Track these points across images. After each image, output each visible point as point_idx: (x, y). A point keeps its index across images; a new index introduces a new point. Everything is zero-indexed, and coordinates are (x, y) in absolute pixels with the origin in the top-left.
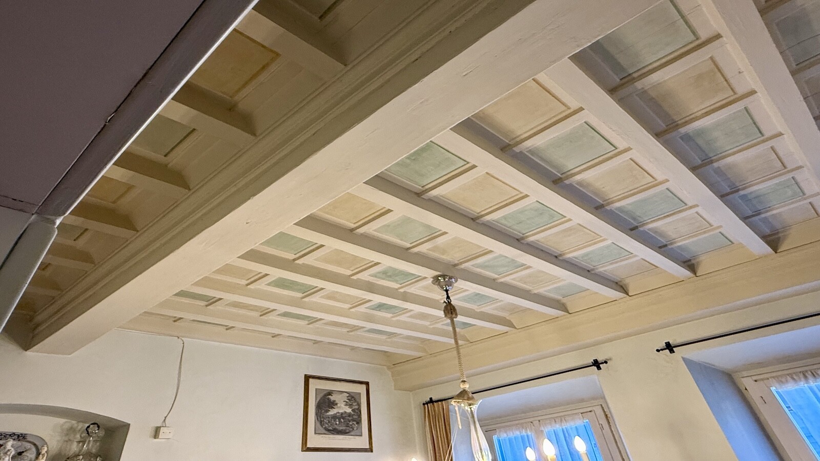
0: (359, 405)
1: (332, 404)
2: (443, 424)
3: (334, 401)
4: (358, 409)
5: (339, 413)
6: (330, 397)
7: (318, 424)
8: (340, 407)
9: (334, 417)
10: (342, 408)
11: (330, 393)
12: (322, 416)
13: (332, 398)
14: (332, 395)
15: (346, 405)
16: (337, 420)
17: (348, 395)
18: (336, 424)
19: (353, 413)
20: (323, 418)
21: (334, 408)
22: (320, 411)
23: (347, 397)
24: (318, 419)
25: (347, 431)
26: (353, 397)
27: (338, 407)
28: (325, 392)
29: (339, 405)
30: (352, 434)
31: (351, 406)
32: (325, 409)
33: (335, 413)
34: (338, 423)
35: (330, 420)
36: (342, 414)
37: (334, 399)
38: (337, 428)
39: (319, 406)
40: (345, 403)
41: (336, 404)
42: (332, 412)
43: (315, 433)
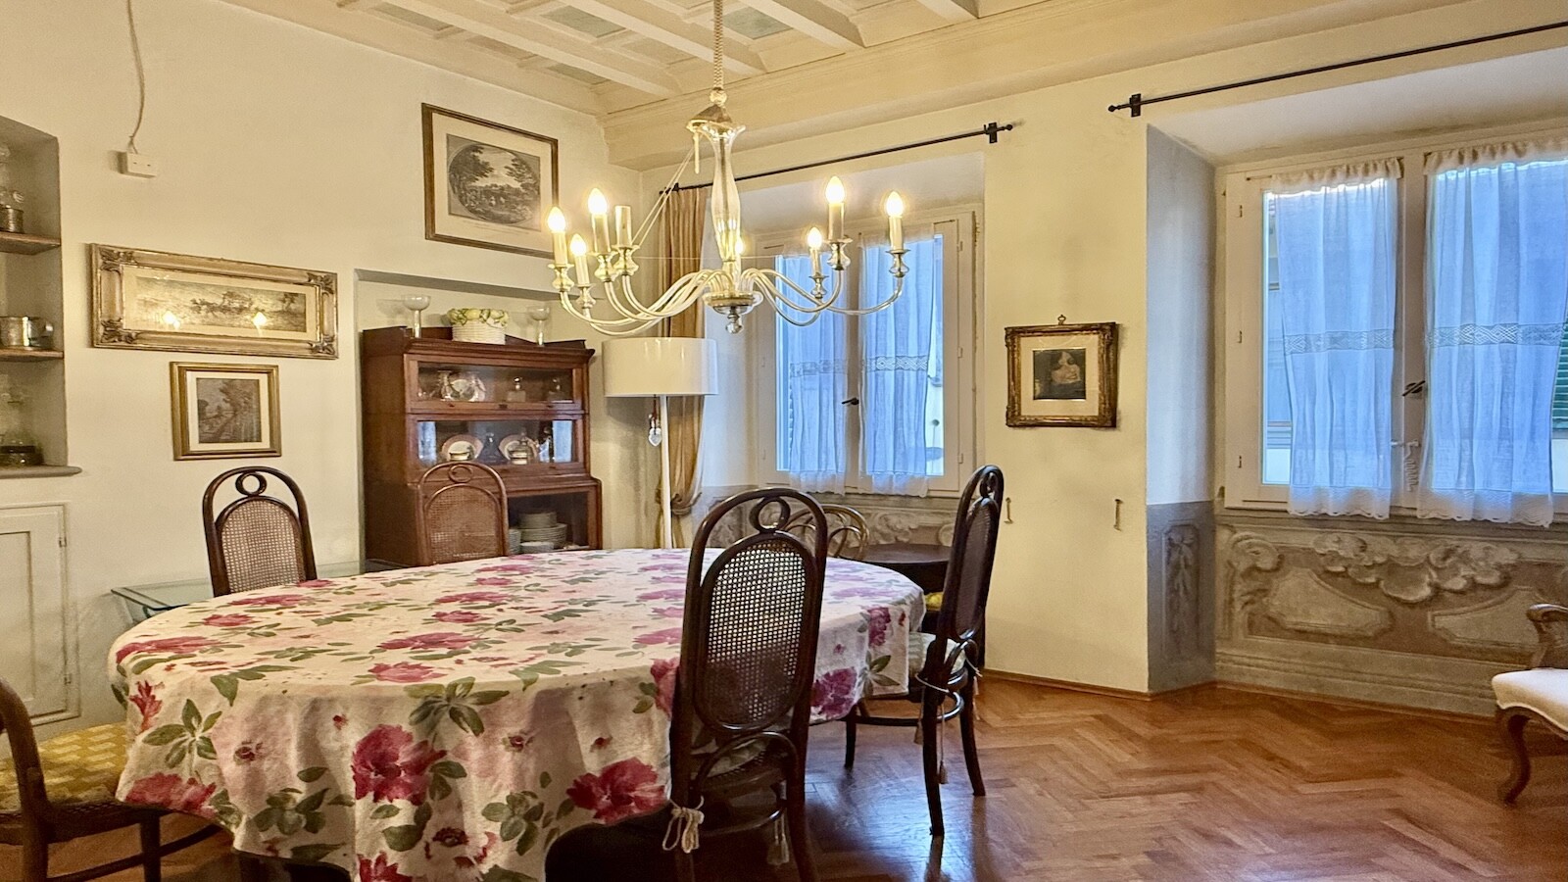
0: (537, 178)
1: (483, 170)
2: (691, 226)
3: (487, 163)
4: (534, 185)
5: (496, 186)
6: (477, 154)
7: (455, 200)
8: (497, 176)
9: (487, 192)
10: (501, 177)
11: (477, 147)
12: (461, 186)
13: (482, 157)
14: (481, 153)
15: (510, 174)
16: (493, 198)
17: (514, 157)
18: (491, 205)
19: (523, 191)
20: (465, 190)
21: (486, 176)
22: (458, 177)
23: (513, 160)
24: (453, 189)
25: (512, 219)
26: (523, 163)
27: (493, 176)
28: (466, 144)
29: (495, 172)
30: (521, 225)
31: (519, 178)
32: (468, 175)
33: (489, 185)
34: (494, 202)
35: (479, 196)
36: (502, 189)
37: (486, 161)
38: (493, 211)
39: (455, 169)
40: (508, 170)
41: (491, 170)
42: (482, 183)
43: (450, 214)
